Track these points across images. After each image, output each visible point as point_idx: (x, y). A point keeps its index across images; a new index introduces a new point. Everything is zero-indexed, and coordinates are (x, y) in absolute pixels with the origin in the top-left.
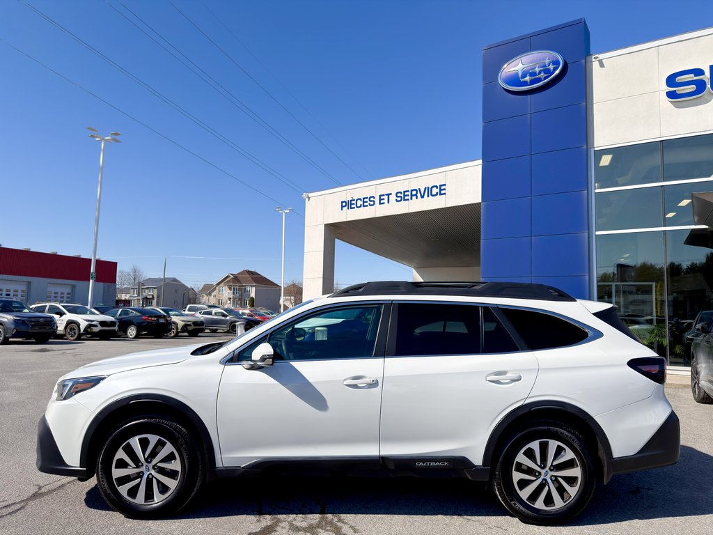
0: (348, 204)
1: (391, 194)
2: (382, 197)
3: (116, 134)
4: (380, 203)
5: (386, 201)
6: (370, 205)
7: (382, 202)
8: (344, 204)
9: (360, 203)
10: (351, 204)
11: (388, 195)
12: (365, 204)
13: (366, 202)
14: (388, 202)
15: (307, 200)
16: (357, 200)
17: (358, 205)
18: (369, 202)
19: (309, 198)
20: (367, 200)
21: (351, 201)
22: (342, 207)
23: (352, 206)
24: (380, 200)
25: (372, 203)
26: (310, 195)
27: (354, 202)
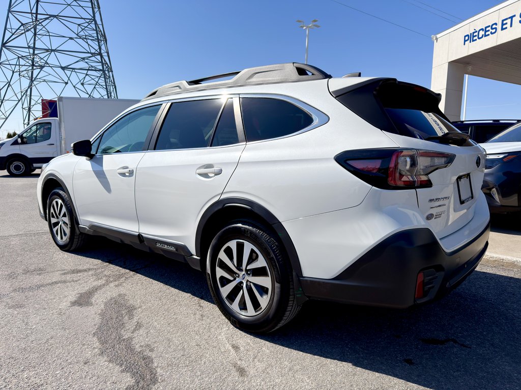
0: (470, 38)
1: (514, 16)
2: (505, 22)
3: (315, 21)
4: (502, 29)
5: (508, 26)
6: (492, 33)
7: (504, 27)
8: (467, 38)
9: (482, 33)
10: (474, 36)
11: (511, 18)
12: (487, 33)
13: (487, 31)
14: (511, 26)
15: (435, 41)
16: (480, 30)
17: (480, 36)
18: (491, 30)
19: (437, 39)
20: (489, 28)
21: (474, 33)
22: (465, 41)
23: (474, 38)
24: (503, 24)
25: (494, 31)
26: (438, 36)
27: (476, 34)
